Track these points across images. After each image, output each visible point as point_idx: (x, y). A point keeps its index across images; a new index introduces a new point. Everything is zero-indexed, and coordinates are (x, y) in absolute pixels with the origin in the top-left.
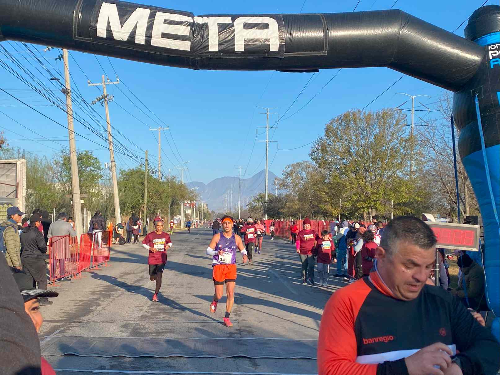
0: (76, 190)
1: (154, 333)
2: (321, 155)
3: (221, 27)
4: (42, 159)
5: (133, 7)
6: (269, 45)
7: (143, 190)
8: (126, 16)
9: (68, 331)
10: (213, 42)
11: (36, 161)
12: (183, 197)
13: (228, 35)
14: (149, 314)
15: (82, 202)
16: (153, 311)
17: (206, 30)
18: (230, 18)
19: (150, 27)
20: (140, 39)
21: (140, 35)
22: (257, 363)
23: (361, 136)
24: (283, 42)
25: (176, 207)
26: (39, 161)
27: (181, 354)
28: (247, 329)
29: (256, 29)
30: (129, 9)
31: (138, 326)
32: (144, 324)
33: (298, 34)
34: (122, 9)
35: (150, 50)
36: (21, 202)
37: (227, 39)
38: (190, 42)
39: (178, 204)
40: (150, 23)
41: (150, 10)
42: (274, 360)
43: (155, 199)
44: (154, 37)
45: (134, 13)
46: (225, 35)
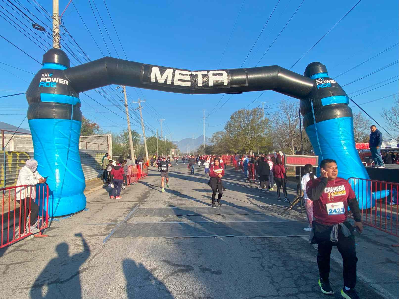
0: (132, 146)
1: (177, 205)
2: (229, 128)
3: (203, 76)
5: (166, 68)
6: (223, 82)
7: (156, 145)
8: (163, 72)
9: (141, 206)
10: (200, 82)
12: (171, 147)
13: (206, 79)
15: (134, 151)
17: (197, 77)
18: (206, 72)
19: (173, 77)
20: (169, 82)
21: (169, 80)
22: (225, 217)
23: (245, 120)
24: (229, 81)
27: (193, 214)
29: (218, 76)
30: (164, 69)
32: (172, 201)
33: (235, 78)
34: (161, 69)
35: (174, 87)
36: (110, 152)
37: (206, 81)
38: (190, 83)
39: (170, 151)
40: (173, 75)
41: (173, 69)
42: (232, 215)
43: (161, 148)
44: (175, 81)
45: (166, 71)
46: (205, 79)
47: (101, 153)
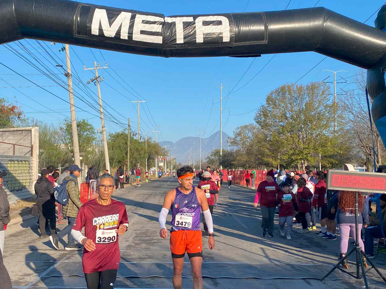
0: (77, 149)
1: (137, 259)
2: (263, 118)
3: (185, 25)
4: (50, 126)
5: (118, 12)
6: (223, 37)
7: (126, 149)
8: (113, 19)
9: (72, 257)
10: (179, 36)
11: (45, 128)
12: (157, 153)
13: (191, 30)
14: (133, 244)
15: (81, 158)
16: (136, 242)
17: (174, 27)
18: (192, 18)
19: (131, 27)
20: (124, 36)
21: (124, 32)
22: (217, 282)
23: (295, 104)
24: (233, 35)
25: (152, 161)
26: (48, 127)
27: (159, 275)
28: (209, 256)
29: (212, 25)
30: (115, 13)
31: (126, 253)
32: (129, 252)
33: (244, 28)
34: (110, 13)
35: (132, 44)
36: (35, 160)
37: (190, 34)
38: (162, 37)
39: (154, 159)
40: (131, 24)
41: (131, 13)
42: (231, 280)
43: (136, 155)
44: (135, 34)
45: (119, 16)
46: (189, 31)
47: (18, 161)
